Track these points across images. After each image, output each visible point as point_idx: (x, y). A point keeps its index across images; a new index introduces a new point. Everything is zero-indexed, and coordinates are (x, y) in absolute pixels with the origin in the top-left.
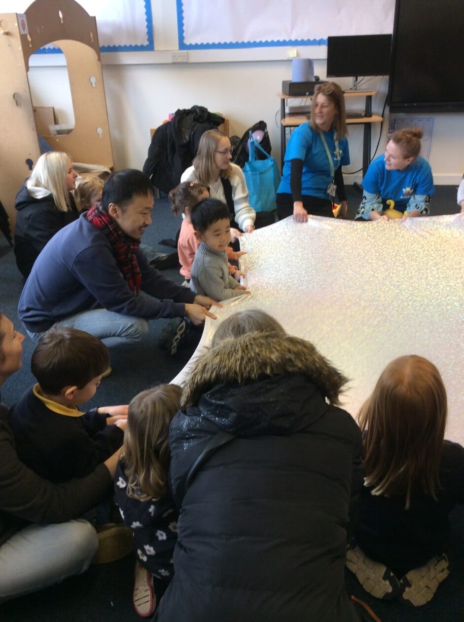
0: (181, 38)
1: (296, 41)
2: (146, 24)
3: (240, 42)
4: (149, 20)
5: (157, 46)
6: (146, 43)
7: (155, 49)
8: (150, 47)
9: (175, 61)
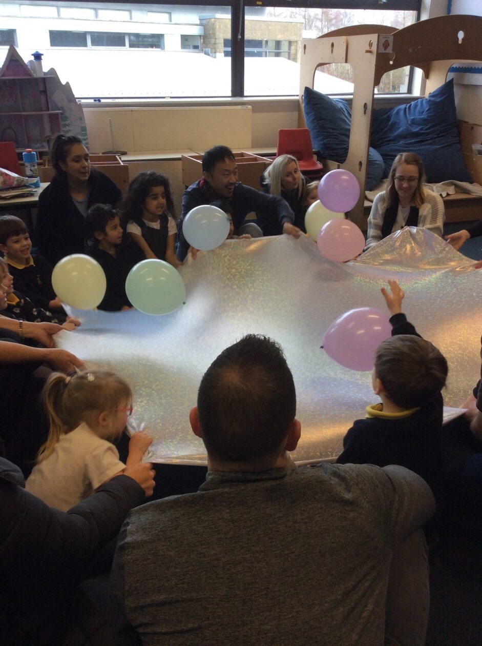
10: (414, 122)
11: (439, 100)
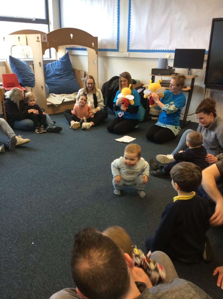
0: (128, 47)
1: (171, 50)
2: (117, 40)
3: (149, 50)
4: (118, 39)
5: (120, 50)
6: (116, 48)
7: (119, 51)
8: (117, 50)
9: (125, 56)
10: (56, 70)
11: (65, 61)
